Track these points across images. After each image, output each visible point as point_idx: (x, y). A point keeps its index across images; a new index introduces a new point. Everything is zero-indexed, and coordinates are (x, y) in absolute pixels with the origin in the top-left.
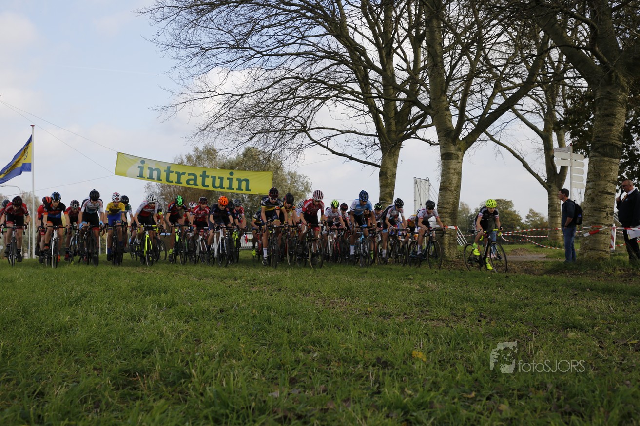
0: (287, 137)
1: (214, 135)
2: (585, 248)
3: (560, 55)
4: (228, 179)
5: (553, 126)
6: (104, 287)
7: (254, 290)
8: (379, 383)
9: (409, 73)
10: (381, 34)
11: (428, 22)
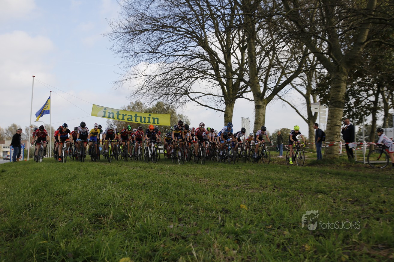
0: (178, 97)
1: (141, 96)
2: (327, 153)
3: (314, 57)
4: (148, 118)
5: (310, 92)
6: (85, 172)
7: (161, 174)
8: (224, 221)
9: (239, 65)
10: (225, 46)
11: (248, 40)
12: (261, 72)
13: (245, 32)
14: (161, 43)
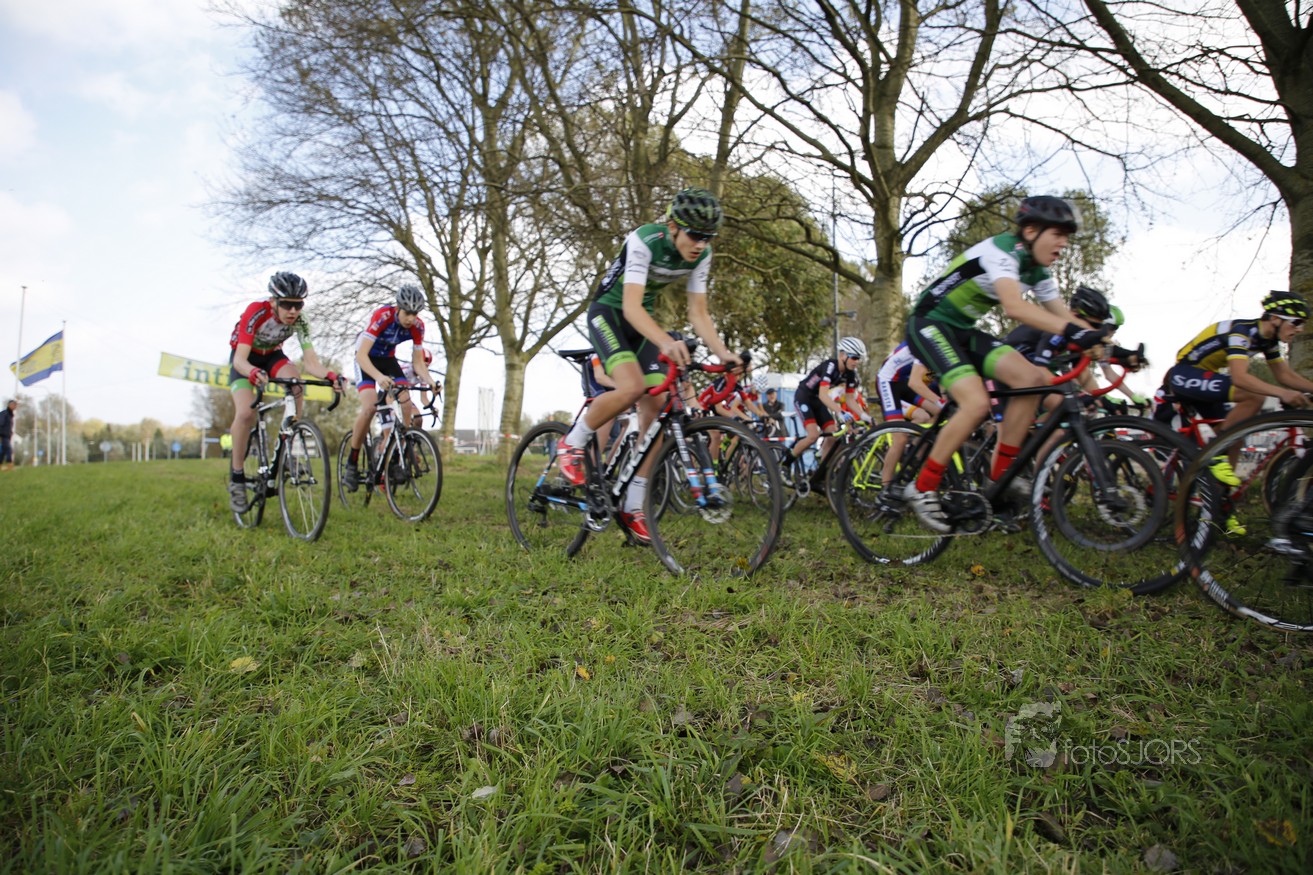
10: (447, 244)
11: (494, 236)
12: (517, 299)
13: (489, 218)
14: (314, 230)
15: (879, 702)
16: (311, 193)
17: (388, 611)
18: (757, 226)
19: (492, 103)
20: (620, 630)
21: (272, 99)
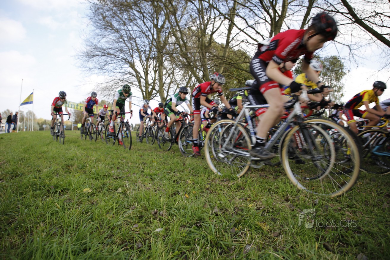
10: (145, 69)
11: (159, 66)
12: (165, 85)
13: (157, 61)
14: (106, 64)
15: (275, 208)
16: (105, 53)
17: (128, 176)
18: (237, 65)
19: (159, 27)
20: (197, 184)
21: (95, 25)
